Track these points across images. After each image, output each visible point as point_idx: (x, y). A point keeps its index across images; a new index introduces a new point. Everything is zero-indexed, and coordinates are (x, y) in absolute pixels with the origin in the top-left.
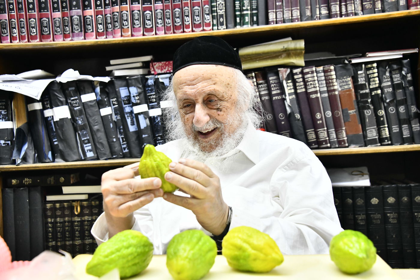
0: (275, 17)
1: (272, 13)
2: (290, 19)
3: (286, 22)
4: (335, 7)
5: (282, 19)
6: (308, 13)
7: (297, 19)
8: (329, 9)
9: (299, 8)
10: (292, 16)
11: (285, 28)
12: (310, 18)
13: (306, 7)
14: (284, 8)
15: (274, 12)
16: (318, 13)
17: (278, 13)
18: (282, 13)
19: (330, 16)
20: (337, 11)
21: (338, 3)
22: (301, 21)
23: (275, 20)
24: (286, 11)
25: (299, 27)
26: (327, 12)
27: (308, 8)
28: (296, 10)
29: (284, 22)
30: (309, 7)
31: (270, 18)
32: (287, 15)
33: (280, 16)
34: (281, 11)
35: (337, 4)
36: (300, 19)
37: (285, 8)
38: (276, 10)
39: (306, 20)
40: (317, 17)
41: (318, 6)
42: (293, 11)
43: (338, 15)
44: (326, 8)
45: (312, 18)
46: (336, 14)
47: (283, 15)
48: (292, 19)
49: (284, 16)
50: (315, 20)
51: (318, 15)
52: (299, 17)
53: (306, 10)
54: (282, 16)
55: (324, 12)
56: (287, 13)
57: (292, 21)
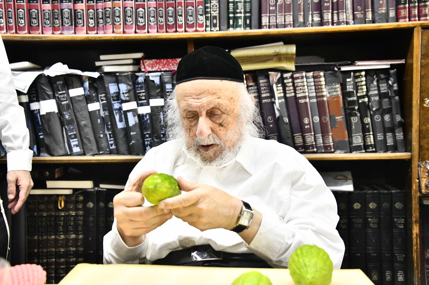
0: (268, 21)
1: (266, 17)
2: (282, 24)
3: (279, 26)
4: (327, 14)
5: (275, 24)
6: (301, 19)
7: (290, 24)
8: (322, 17)
9: (292, 13)
10: (285, 21)
11: (278, 33)
12: (302, 24)
13: (299, 13)
14: (277, 13)
15: (267, 16)
16: (310, 19)
17: (271, 18)
18: (275, 18)
19: (322, 23)
20: (329, 19)
21: (331, 11)
22: (294, 27)
23: (268, 24)
24: (279, 16)
25: (292, 33)
26: (319, 19)
27: (300, 15)
28: (289, 16)
29: (277, 26)
30: (302, 13)
31: (263, 22)
32: (280, 20)
33: (273, 21)
34: (274, 16)
35: (329, 12)
36: (292, 25)
37: (279, 13)
38: (269, 14)
39: (298, 27)
40: (309, 24)
41: (311, 13)
42: (286, 17)
43: (330, 23)
44: (319, 15)
45: (304, 24)
46: (328, 22)
47: (276, 19)
48: (284, 24)
49: (277, 21)
50: (307, 26)
51: (311, 22)
52: (292, 23)
53: (299, 16)
54: (275, 21)
55: (317, 19)
56: (280, 18)
57: (285, 26)
